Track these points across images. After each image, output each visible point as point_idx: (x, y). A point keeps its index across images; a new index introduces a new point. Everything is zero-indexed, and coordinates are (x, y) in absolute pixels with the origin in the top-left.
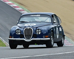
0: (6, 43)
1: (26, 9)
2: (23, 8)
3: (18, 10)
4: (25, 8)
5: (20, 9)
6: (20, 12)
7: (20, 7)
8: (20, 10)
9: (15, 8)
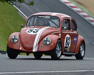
1: (87, 10)
2: (82, 9)
3: (76, 11)
4: (84, 9)
5: (78, 9)
6: (78, 13)
7: (78, 7)
8: (79, 12)
9: (72, 9)
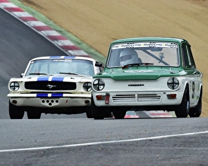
1: (42, 16)
2: (32, 13)
4: (37, 13)
6: (25, 23)
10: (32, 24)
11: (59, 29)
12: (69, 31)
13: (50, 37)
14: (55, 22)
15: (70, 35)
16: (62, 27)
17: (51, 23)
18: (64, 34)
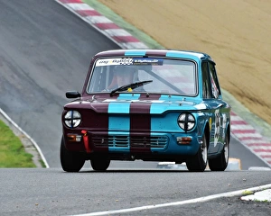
0: (24, 137)
6: (83, 19)
10: (93, 20)
11: (129, 27)
12: (143, 31)
13: (116, 38)
14: (124, 18)
15: (144, 35)
16: (134, 25)
17: (119, 18)
18: (136, 34)
